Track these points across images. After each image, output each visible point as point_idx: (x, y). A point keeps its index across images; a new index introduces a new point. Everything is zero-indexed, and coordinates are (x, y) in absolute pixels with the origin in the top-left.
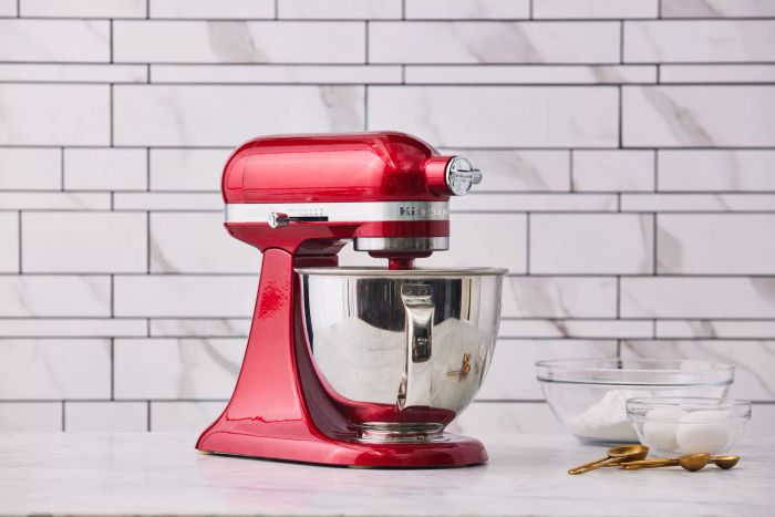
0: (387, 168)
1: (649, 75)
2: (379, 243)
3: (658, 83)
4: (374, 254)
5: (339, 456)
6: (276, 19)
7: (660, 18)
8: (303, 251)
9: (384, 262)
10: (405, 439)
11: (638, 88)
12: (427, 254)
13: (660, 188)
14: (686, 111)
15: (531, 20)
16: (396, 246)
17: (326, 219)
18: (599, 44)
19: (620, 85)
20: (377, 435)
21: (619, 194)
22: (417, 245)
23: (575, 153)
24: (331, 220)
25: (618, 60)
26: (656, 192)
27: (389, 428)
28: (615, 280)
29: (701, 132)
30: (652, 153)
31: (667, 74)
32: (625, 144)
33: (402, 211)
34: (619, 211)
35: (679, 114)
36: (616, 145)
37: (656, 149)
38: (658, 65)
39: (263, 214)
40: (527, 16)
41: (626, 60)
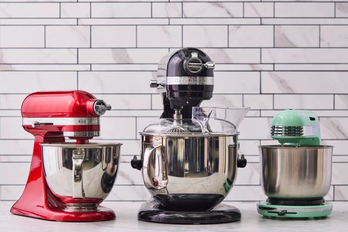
0: (75, 104)
1: (271, 67)
2: (72, 134)
3: (274, 71)
4: (71, 138)
5: (55, 217)
6: (136, 48)
7: (274, 47)
8: (47, 136)
9: (75, 141)
10: (81, 210)
11: (267, 72)
12: (91, 138)
13: (275, 108)
14: (284, 81)
15: (228, 48)
16: (78, 135)
17: (52, 124)
18: (253, 56)
19: (260, 71)
20: (71, 209)
21: (260, 110)
22: (87, 134)
23: (244, 95)
24: (54, 124)
25: (260, 62)
26: (274, 110)
27: (74, 206)
28: (259, 141)
29: (289, 88)
30: (272, 95)
31: (277, 67)
32: (262, 92)
33: (79, 121)
34: (260, 117)
35: (282, 82)
36: (259, 93)
37: (273, 94)
38: (274, 64)
39: (31, 122)
40: (227, 46)
41: (262, 62)
